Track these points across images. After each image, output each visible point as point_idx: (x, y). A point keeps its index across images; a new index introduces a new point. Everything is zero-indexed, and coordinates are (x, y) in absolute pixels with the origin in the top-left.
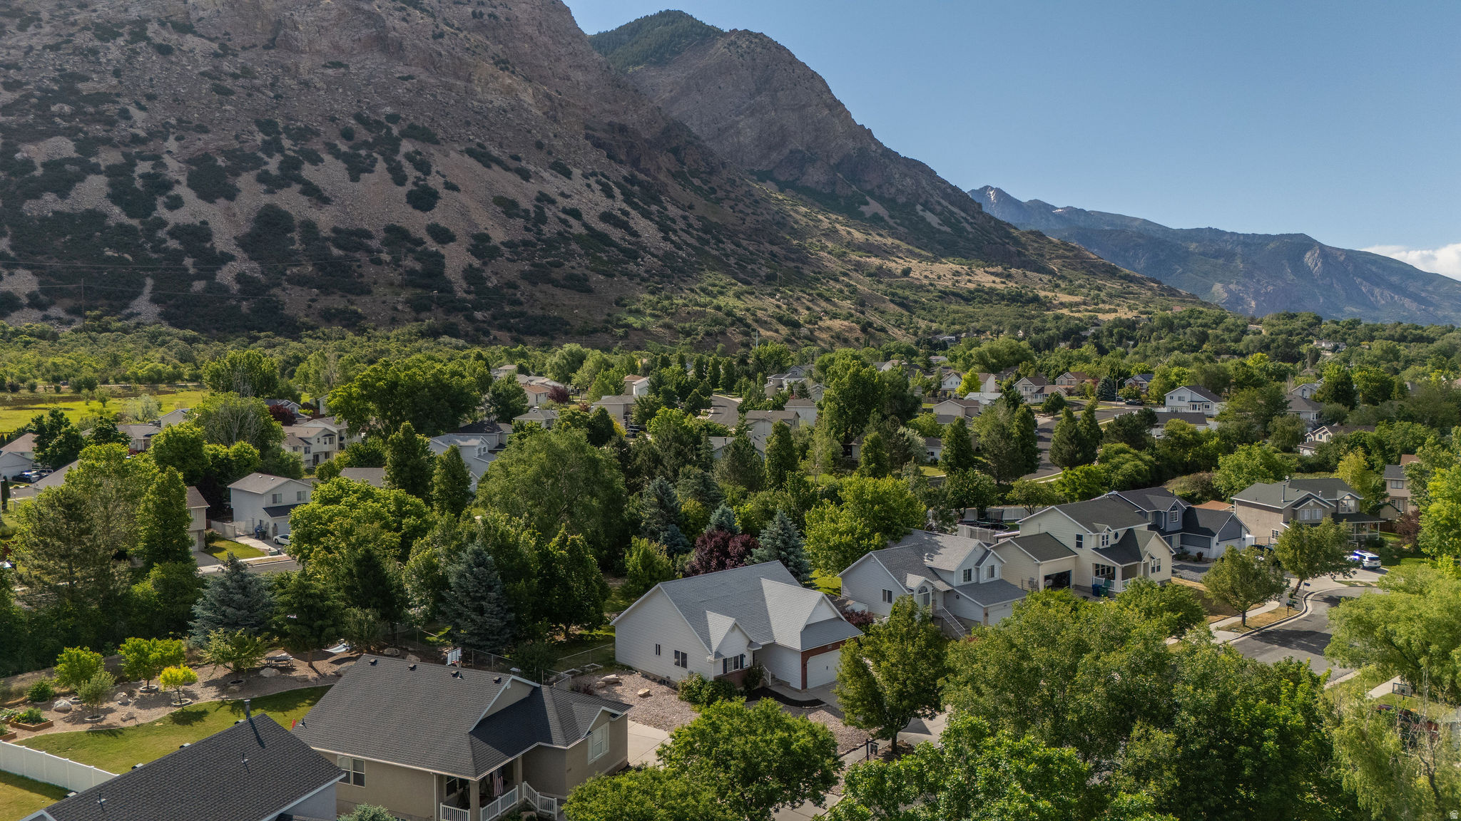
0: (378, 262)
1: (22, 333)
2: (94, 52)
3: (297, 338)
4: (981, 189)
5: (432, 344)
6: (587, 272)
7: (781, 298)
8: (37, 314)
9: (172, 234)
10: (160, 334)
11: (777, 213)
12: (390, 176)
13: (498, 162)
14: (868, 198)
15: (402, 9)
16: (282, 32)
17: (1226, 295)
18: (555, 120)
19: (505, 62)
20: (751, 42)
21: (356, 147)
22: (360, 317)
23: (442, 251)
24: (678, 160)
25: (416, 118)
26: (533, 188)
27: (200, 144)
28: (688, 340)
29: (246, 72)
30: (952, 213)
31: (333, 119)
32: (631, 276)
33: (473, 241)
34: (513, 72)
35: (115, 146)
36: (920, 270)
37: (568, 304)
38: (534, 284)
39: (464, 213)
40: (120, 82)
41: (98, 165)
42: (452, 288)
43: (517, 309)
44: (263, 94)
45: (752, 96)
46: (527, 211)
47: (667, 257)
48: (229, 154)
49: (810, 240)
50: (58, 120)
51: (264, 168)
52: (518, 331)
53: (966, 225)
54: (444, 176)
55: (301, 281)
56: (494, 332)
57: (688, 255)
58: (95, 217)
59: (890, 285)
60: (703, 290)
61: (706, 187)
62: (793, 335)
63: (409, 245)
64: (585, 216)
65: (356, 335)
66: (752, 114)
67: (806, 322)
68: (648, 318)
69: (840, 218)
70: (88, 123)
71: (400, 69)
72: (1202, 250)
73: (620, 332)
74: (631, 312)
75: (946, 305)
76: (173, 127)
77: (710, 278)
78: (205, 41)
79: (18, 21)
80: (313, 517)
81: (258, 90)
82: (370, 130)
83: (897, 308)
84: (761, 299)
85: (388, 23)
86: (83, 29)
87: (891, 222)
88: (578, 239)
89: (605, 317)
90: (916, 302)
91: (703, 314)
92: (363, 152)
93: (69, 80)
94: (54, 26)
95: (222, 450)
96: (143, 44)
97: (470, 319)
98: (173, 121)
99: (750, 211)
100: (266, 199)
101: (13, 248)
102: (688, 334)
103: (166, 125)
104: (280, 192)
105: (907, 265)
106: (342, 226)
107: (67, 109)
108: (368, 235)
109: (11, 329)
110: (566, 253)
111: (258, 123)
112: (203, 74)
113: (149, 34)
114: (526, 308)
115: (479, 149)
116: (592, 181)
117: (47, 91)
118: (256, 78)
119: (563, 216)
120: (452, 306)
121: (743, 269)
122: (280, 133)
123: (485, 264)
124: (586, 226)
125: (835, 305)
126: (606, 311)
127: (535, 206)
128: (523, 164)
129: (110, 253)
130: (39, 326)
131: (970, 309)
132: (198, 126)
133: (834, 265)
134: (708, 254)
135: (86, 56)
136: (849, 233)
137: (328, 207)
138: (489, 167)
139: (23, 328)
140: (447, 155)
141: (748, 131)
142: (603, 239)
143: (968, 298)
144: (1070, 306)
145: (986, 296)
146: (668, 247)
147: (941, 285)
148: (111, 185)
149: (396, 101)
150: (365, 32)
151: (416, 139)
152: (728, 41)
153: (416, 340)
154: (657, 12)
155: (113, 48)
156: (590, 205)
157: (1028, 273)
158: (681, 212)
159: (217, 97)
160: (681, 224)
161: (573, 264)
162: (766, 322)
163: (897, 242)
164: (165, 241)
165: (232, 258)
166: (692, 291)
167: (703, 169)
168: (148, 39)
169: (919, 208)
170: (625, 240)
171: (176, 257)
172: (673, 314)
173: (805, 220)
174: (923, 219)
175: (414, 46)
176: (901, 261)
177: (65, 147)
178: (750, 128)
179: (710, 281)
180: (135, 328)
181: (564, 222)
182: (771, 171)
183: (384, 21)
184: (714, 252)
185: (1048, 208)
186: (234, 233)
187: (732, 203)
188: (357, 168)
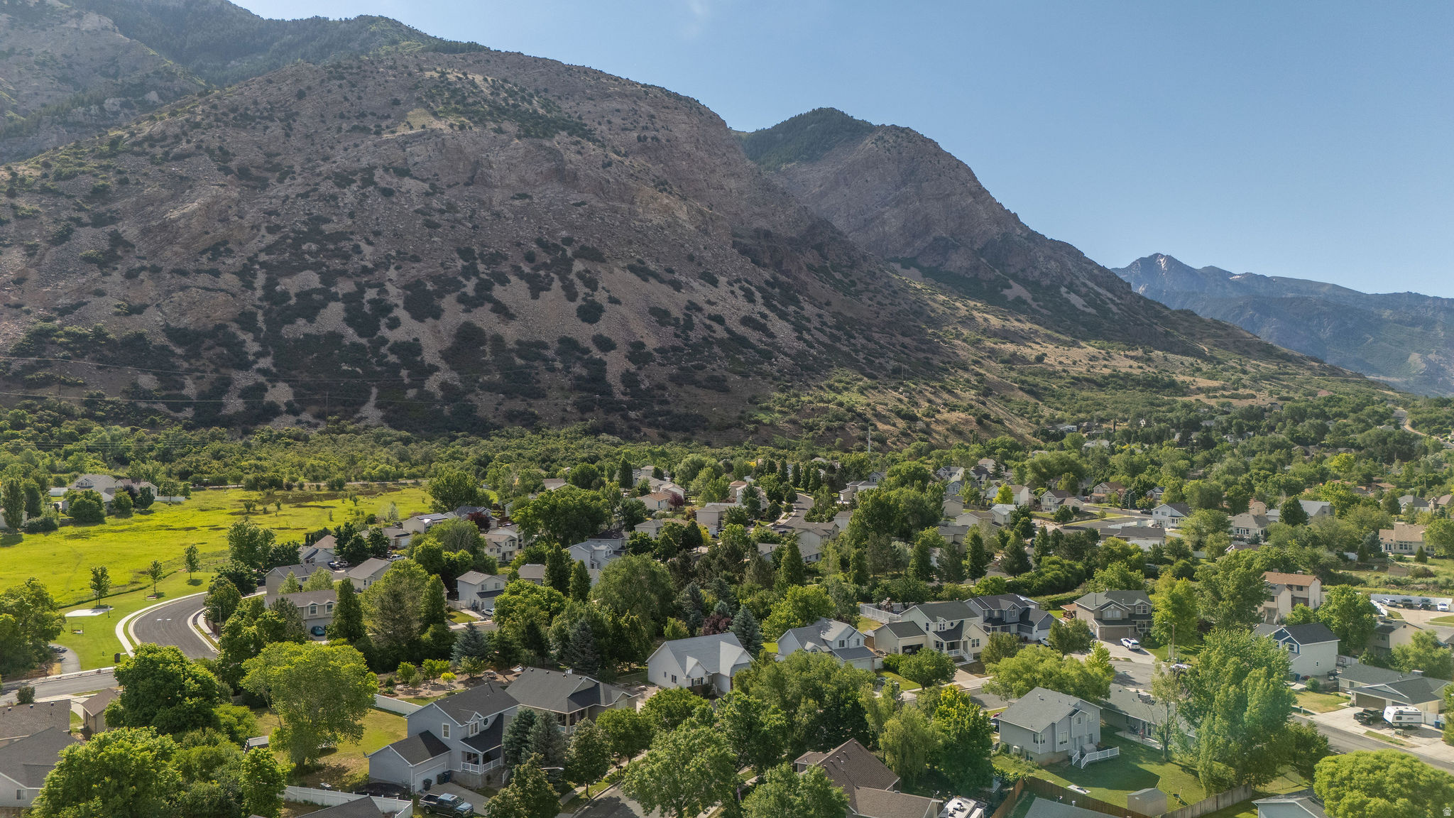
0: (552, 370)
1: (283, 436)
2: (334, 197)
3: (487, 437)
4: (1151, 257)
5: (593, 441)
6: (726, 373)
7: (904, 391)
8: (292, 419)
9: (392, 350)
10: (383, 435)
11: (915, 302)
12: (564, 293)
13: (656, 276)
14: (1011, 282)
15: (577, 143)
16: (479, 171)
17: (1424, 366)
18: (706, 232)
19: (665, 183)
20: (898, 137)
21: (536, 269)
22: (536, 418)
23: (605, 359)
24: (821, 255)
25: (587, 240)
26: (683, 297)
27: (414, 272)
28: (811, 434)
29: (451, 208)
30: (1098, 294)
31: (519, 244)
32: (764, 375)
33: (631, 350)
34: (670, 193)
35: (349, 277)
36: (1055, 355)
37: (710, 404)
38: (680, 385)
39: (624, 323)
40: (354, 223)
41: (337, 293)
42: (611, 391)
43: (665, 408)
44: (463, 225)
45: (897, 188)
46: (677, 319)
47: (801, 355)
48: (435, 279)
49: (946, 328)
50: (307, 256)
51: (463, 290)
52: (664, 427)
53: (1111, 306)
54: (608, 291)
55: (490, 387)
56: (644, 429)
57: (819, 352)
58: (335, 337)
59: (1021, 373)
60: (830, 387)
61: (846, 281)
62: (910, 428)
63: (578, 354)
64: (727, 321)
65: (533, 433)
66: (897, 205)
67: (923, 415)
68: (777, 415)
69: (979, 305)
70: (329, 258)
71: (575, 197)
72: (1397, 317)
73: (751, 427)
74: (761, 409)
75: (1077, 392)
76: (394, 258)
77: (839, 375)
78: (419, 182)
79: (277, 174)
80: (505, 602)
81: (460, 222)
82: (549, 253)
83: (1025, 395)
84: (883, 393)
85: (566, 157)
86: (326, 178)
87: (1034, 305)
88: (721, 343)
89: (738, 414)
90: (1045, 389)
91: (825, 410)
92: (542, 273)
93: (315, 221)
94: (304, 178)
95: (453, 555)
96: (371, 188)
97: (625, 418)
98: (394, 254)
99: (887, 302)
100: (464, 317)
101: (275, 365)
102: (811, 429)
103: (388, 257)
104: (475, 310)
105: (1043, 350)
106: (524, 339)
107: (314, 247)
108: (544, 346)
109: (275, 433)
110: (709, 356)
111: (459, 251)
112: (417, 211)
113: (376, 179)
114: (672, 407)
115: (638, 265)
116: (736, 288)
117: (300, 232)
118: (458, 212)
119: (708, 322)
120: (611, 406)
121: (870, 363)
122: (476, 259)
123: (639, 369)
124: (728, 331)
125: (956, 396)
126: (740, 408)
127: (685, 314)
128: (676, 275)
129: (345, 368)
130: (295, 429)
131: (1102, 395)
132: (412, 257)
133: (965, 352)
134: (839, 350)
135: (328, 201)
136: (986, 320)
137: (513, 322)
138: (646, 280)
139: (283, 432)
140: (611, 272)
141: (893, 221)
142: (742, 341)
143: (1101, 384)
144: (1207, 391)
145: (1121, 382)
146: (801, 346)
147: (1074, 371)
148: (346, 310)
149: (571, 226)
150: (547, 165)
151: (586, 258)
152: (876, 136)
153: (581, 438)
154: (810, 110)
155: (349, 194)
156: (734, 310)
157: (1170, 356)
158: (817, 310)
159: (427, 230)
160: (816, 322)
161: (715, 366)
162: (884, 416)
163: (1036, 327)
164: (386, 356)
165: (437, 369)
166: (821, 388)
167: (845, 263)
168: (375, 184)
169: (1063, 290)
170: (762, 342)
171: (395, 369)
172: (798, 410)
173: (942, 308)
174: (1068, 301)
175: (586, 175)
176: (1038, 347)
177: (312, 279)
178: (895, 218)
179: (837, 377)
180: (364, 429)
181: (709, 327)
182: (915, 258)
183: (562, 156)
184: (845, 349)
185: (1225, 275)
186: (439, 348)
187: (871, 295)
188: (537, 287)
